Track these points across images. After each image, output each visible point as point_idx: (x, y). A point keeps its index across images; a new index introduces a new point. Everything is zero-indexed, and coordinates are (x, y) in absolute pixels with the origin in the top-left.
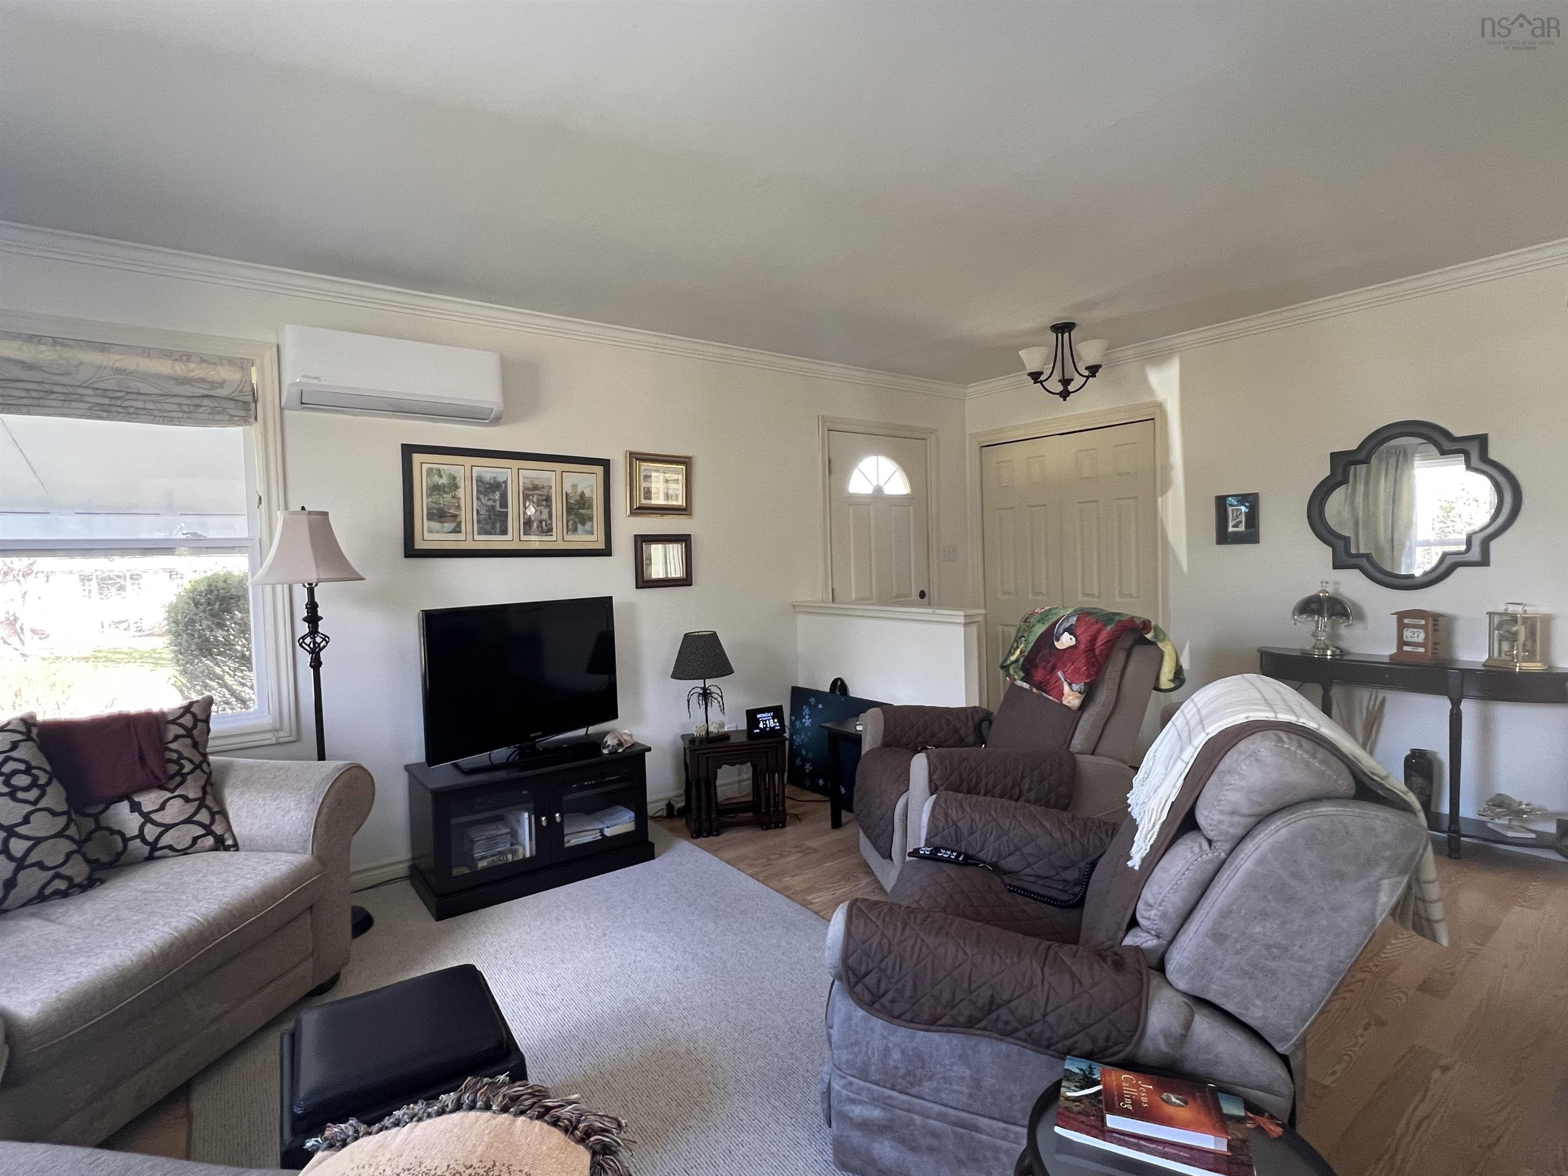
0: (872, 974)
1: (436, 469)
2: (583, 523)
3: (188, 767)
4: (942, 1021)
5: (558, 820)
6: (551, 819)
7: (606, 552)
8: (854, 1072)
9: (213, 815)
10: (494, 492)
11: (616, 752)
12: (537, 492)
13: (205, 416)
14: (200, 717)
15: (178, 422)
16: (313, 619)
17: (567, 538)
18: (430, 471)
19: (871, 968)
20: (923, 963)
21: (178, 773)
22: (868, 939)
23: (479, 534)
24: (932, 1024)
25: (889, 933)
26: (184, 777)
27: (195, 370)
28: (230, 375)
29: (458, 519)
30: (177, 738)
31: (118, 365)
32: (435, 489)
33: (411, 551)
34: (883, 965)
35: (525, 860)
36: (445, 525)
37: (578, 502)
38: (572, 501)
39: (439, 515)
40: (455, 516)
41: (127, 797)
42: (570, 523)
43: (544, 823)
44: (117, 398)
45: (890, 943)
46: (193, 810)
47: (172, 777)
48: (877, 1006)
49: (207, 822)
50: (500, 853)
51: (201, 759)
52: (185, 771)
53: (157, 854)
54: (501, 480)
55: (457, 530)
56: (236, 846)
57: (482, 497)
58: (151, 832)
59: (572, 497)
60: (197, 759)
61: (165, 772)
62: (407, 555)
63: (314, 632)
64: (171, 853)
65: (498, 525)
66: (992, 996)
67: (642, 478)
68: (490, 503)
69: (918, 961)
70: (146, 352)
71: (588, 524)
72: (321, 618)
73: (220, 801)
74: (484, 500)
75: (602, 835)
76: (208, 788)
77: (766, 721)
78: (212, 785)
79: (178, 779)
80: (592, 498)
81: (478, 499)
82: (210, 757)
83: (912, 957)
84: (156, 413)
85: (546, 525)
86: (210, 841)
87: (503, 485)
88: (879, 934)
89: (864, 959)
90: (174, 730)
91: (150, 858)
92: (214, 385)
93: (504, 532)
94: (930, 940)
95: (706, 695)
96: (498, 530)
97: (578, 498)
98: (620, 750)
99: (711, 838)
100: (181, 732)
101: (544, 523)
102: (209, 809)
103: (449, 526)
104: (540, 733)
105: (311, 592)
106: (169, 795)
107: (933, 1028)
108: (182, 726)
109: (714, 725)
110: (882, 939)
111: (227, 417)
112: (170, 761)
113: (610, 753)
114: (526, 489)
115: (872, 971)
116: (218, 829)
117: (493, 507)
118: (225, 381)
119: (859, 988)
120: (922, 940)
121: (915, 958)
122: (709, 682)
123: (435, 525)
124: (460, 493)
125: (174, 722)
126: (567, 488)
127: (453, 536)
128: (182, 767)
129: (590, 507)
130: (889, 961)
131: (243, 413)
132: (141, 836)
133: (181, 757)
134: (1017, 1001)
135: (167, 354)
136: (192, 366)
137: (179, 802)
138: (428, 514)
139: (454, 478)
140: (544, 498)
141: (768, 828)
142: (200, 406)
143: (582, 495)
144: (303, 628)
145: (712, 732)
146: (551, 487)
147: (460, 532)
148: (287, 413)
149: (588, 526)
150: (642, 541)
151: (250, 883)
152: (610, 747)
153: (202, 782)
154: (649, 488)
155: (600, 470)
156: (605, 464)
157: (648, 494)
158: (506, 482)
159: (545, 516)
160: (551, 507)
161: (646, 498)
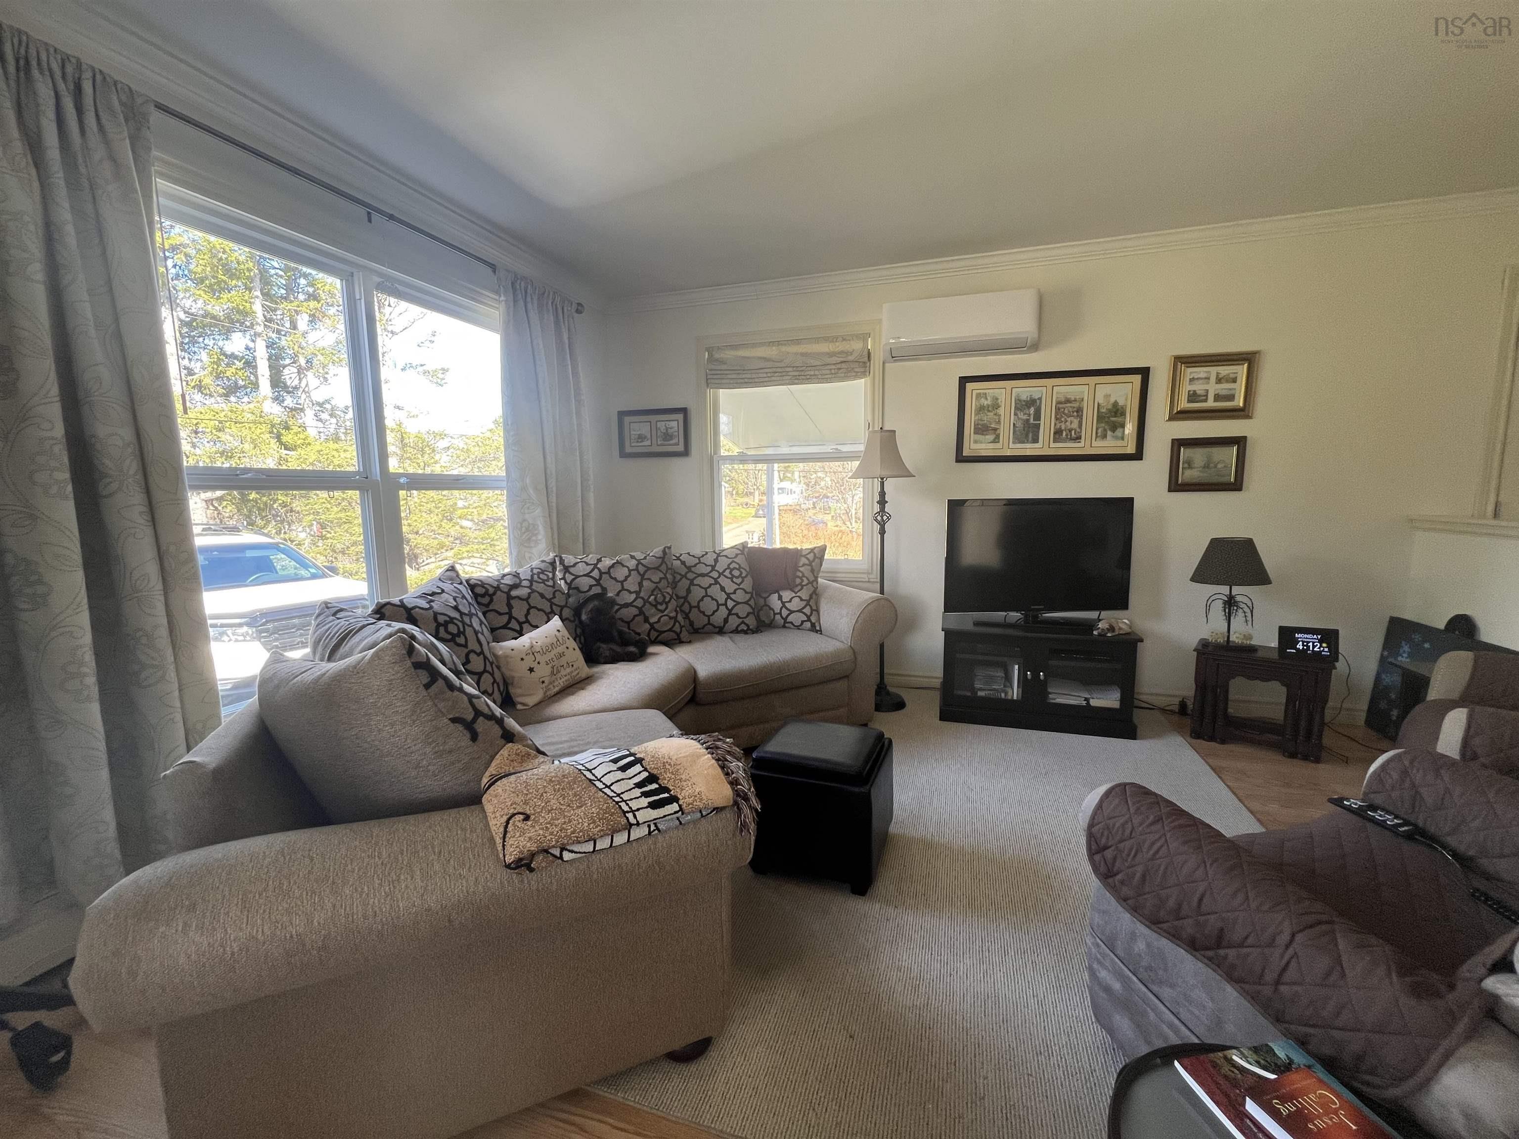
0: (1110, 850)
1: (983, 394)
2: (1114, 430)
3: (805, 582)
4: (1165, 926)
5: (1042, 677)
6: (1036, 676)
7: (1138, 455)
8: (1103, 938)
9: (812, 610)
10: (1029, 408)
11: (1105, 635)
12: (1069, 405)
13: (843, 375)
14: (817, 555)
15: (827, 381)
16: (882, 502)
17: (1094, 444)
18: (979, 396)
19: (1110, 844)
20: (1158, 862)
21: (800, 584)
22: (1114, 817)
23: (1013, 443)
24: (1154, 924)
25: (1136, 820)
26: (802, 587)
27: (840, 346)
28: (857, 346)
29: (998, 432)
30: (804, 565)
31: (804, 351)
32: (981, 409)
33: (960, 458)
34: (1121, 845)
35: (1012, 701)
36: (987, 437)
37: (1110, 411)
38: (1104, 411)
39: (981, 429)
40: (995, 430)
41: (777, 591)
42: (1100, 431)
43: (1029, 677)
44: (802, 371)
45: (1133, 828)
46: (803, 606)
47: (797, 586)
48: (1110, 880)
49: (809, 614)
50: (994, 690)
51: (813, 579)
52: (803, 584)
53: (787, 625)
54: (1036, 398)
55: (996, 440)
56: (820, 631)
57: (1018, 412)
58: (785, 613)
59: (1103, 407)
60: (812, 578)
61: (794, 582)
62: (958, 461)
63: (882, 509)
64: (792, 626)
65: (1030, 435)
66: (1222, 930)
67: (1186, 379)
68: (1025, 417)
69: (1153, 858)
70: (817, 340)
71: (1120, 430)
72: (887, 502)
73: (817, 603)
74: (1021, 415)
75: (1088, 703)
76: (814, 596)
77: (1308, 642)
78: (816, 595)
79: (800, 587)
80: (1126, 406)
81: (1015, 414)
82: (819, 579)
83: (1148, 852)
84: (820, 377)
85: (1075, 433)
86: (808, 625)
87: (1038, 401)
88: (1127, 816)
89: (1106, 833)
90: (804, 560)
91: (784, 627)
92: (847, 353)
93: (1036, 440)
94: (1173, 845)
95: (1230, 604)
96: (1030, 439)
97: (1110, 407)
98: (1109, 635)
99: (1213, 744)
100: (807, 562)
101: (1073, 432)
102: (811, 607)
103: (991, 437)
104: (1042, 607)
105: (882, 484)
106: (794, 595)
107: (1153, 927)
108: (808, 559)
109: (1237, 635)
110: (1127, 822)
111: (854, 374)
112: (798, 577)
113: (1100, 635)
114: (1059, 403)
115: (1110, 847)
116: (813, 619)
117: (1028, 420)
118: (854, 350)
119: (1097, 857)
120: (1166, 840)
121: (1151, 852)
122: (1236, 590)
123: (979, 437)
124: (1001, 411)
125: (805, 556)
126: (1100, 399)
127: (992, 446)
128: (803, 581)
129: (1124, 414)
130: (1128, 844)
131: (862, 370)
132: (780, 613)
133: (803, 576)
134: (1249, 950)
135: (826, 339)
136: (837, 344)
137: (797, 599)
138: (975, 428)
139: (997, 399)
140: (1075, 409)
141: (1293, 755)
142: (840, 369)
143: (1115, 404)
144: (877, 508)
145: (1234, 642)
146: (1083, 400)
147: (999, 442)
148: (887, 365)
149: (1118, 433)
150: (1182, 445)
151: (811, 650)
152: (1100, 630)
153: (811, 592)
154: (1195, 391)
155: (1137, 379)
156: (1145, 373)
157: (1193, 397)
158: (1040, 399)
159: (1075, 425)
160: (1081, 417)
161: (1189, 401)
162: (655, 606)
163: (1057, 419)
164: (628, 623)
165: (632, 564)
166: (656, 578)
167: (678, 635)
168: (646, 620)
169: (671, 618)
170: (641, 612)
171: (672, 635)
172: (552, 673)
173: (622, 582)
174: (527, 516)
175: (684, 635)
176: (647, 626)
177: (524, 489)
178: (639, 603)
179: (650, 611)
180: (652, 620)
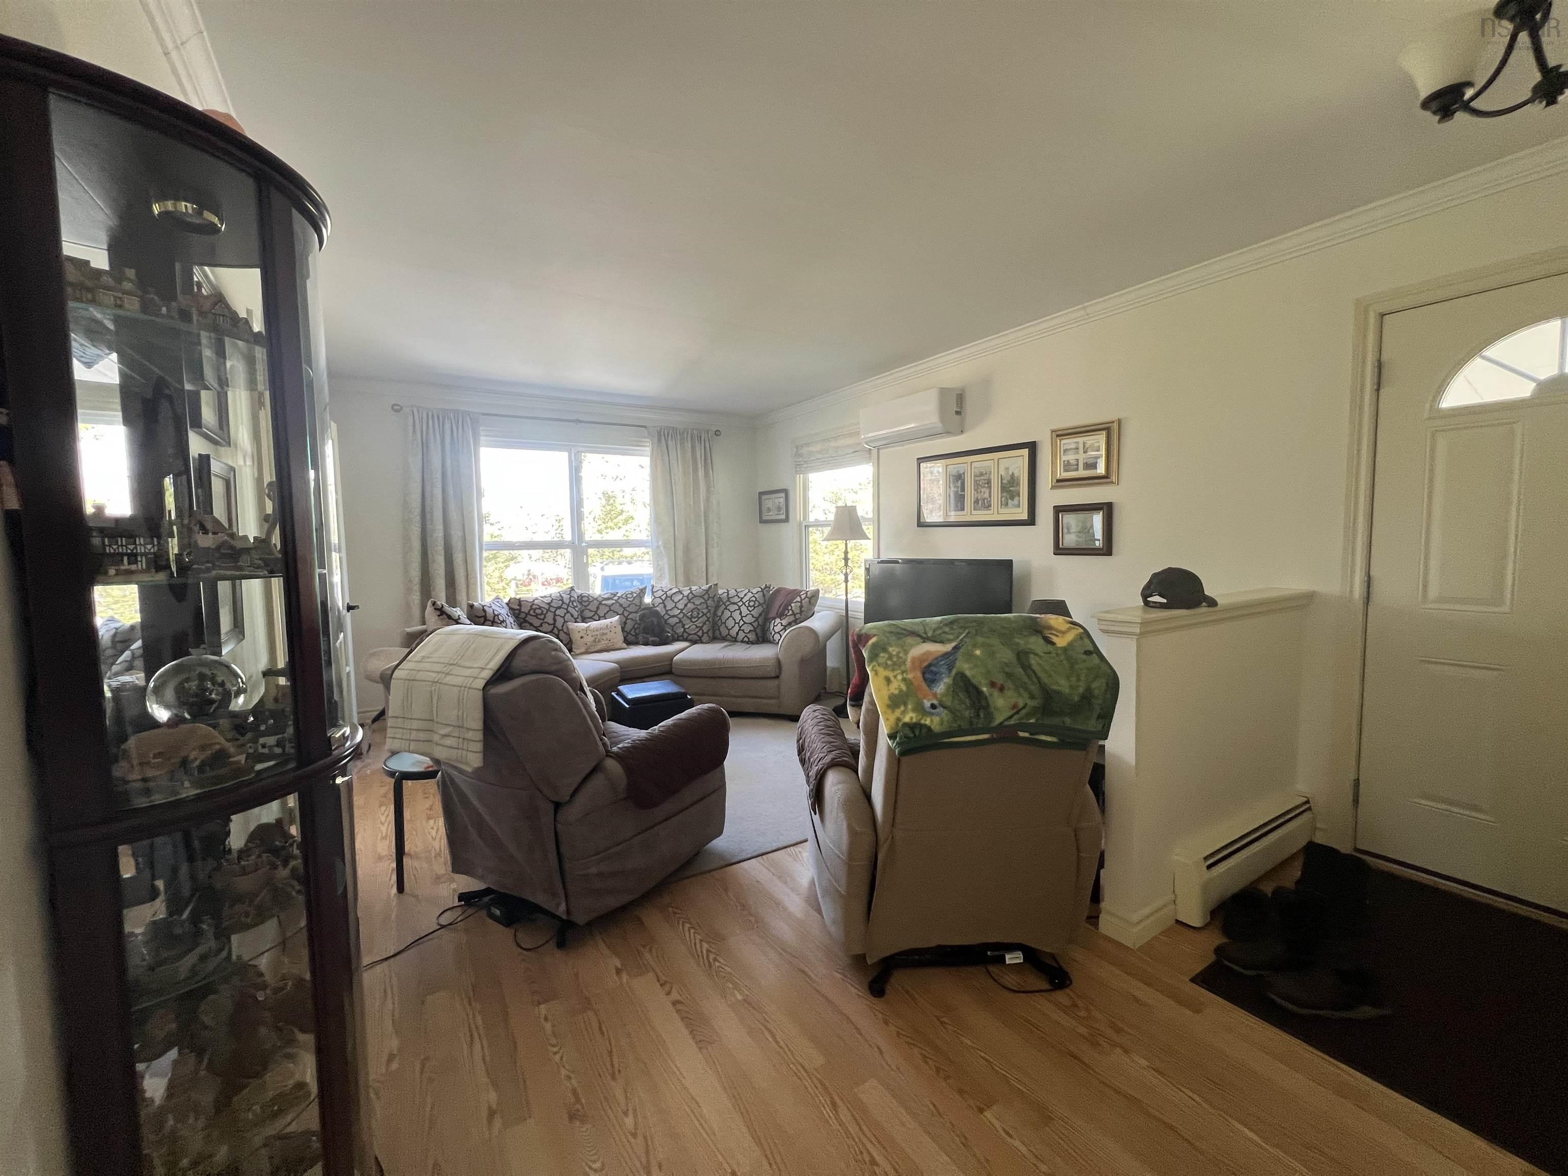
1: (932, 471)
2: (1012, 498)
3: (790, 613)
7: (1031, 521)
10: (958, 481)
12: (982, 478)
13: (858, 460)
17: (1002, 511)
18: (928, 472)
21: (786, 615)
23: (950, 511)
26: (786, 617)
33: (920, 524)
37: (1009, 482)
38: (1005, 482)
39: (932, 500)
41: (775, 618)
42: (1003, 499)
44: (836, 459)
47: (784, 616)
54: (962, 473)
55: (939, 509)
58: (773, 633)
59: (1005, 478)
60: (797, 612)
61: (784, 612)
62: (917, 526)
63: (847, 564)
65: (959, 504)
67: (1062, 451)
68: (955, 489)
71: (1016, 499)
74: (953, 488)
80: (1020, 477)
81: (949, 487)
84: (846, 463)
85: (987, 502)
87: (963, 476)
92: (859, 444)
93: (962, 509)
96: (959, 508)
97: (1009, 478)
105: (846, 545)
106: (780, 621)
108: (801, 598)
112: (788, 610)
114: (975, 476)
117: (957, 492)
123: (931, 506)
124: (940, 485)
125: (800, 596)
126: (1002, 471)
127: (938, 513)
128: (788, 613)
129: (1018, 484)
137: (780, 624)
138: (927, 500)
140: (986, 481)
143: (1012, 476)
146: (991, 473)
149: (1016, 501)
150: (1059, 510)
154: (1068, 461)
155: (1025, 452)
156: (1032, 447)
157: (1067, 466)
158: (964, 473)
159: (987, 495)
160: (990, 487)
161: (1066, 471)
162: (691, 619)
163: (975, 490)
164: (673, 627)
165: (686, 593)
166: (697, 602)
167: (700, 638)
168: (683, 626)
169: (697, 627)
170: (680, 621)
171: (696, 637)
172: (594, 641)
173: (676, 603)
174: (660, 563)
175: (705, 638)
176: (682, 630)
177: (658, 547)
178: (681, 616)
179: (686, 621)
180: (686, 627)
